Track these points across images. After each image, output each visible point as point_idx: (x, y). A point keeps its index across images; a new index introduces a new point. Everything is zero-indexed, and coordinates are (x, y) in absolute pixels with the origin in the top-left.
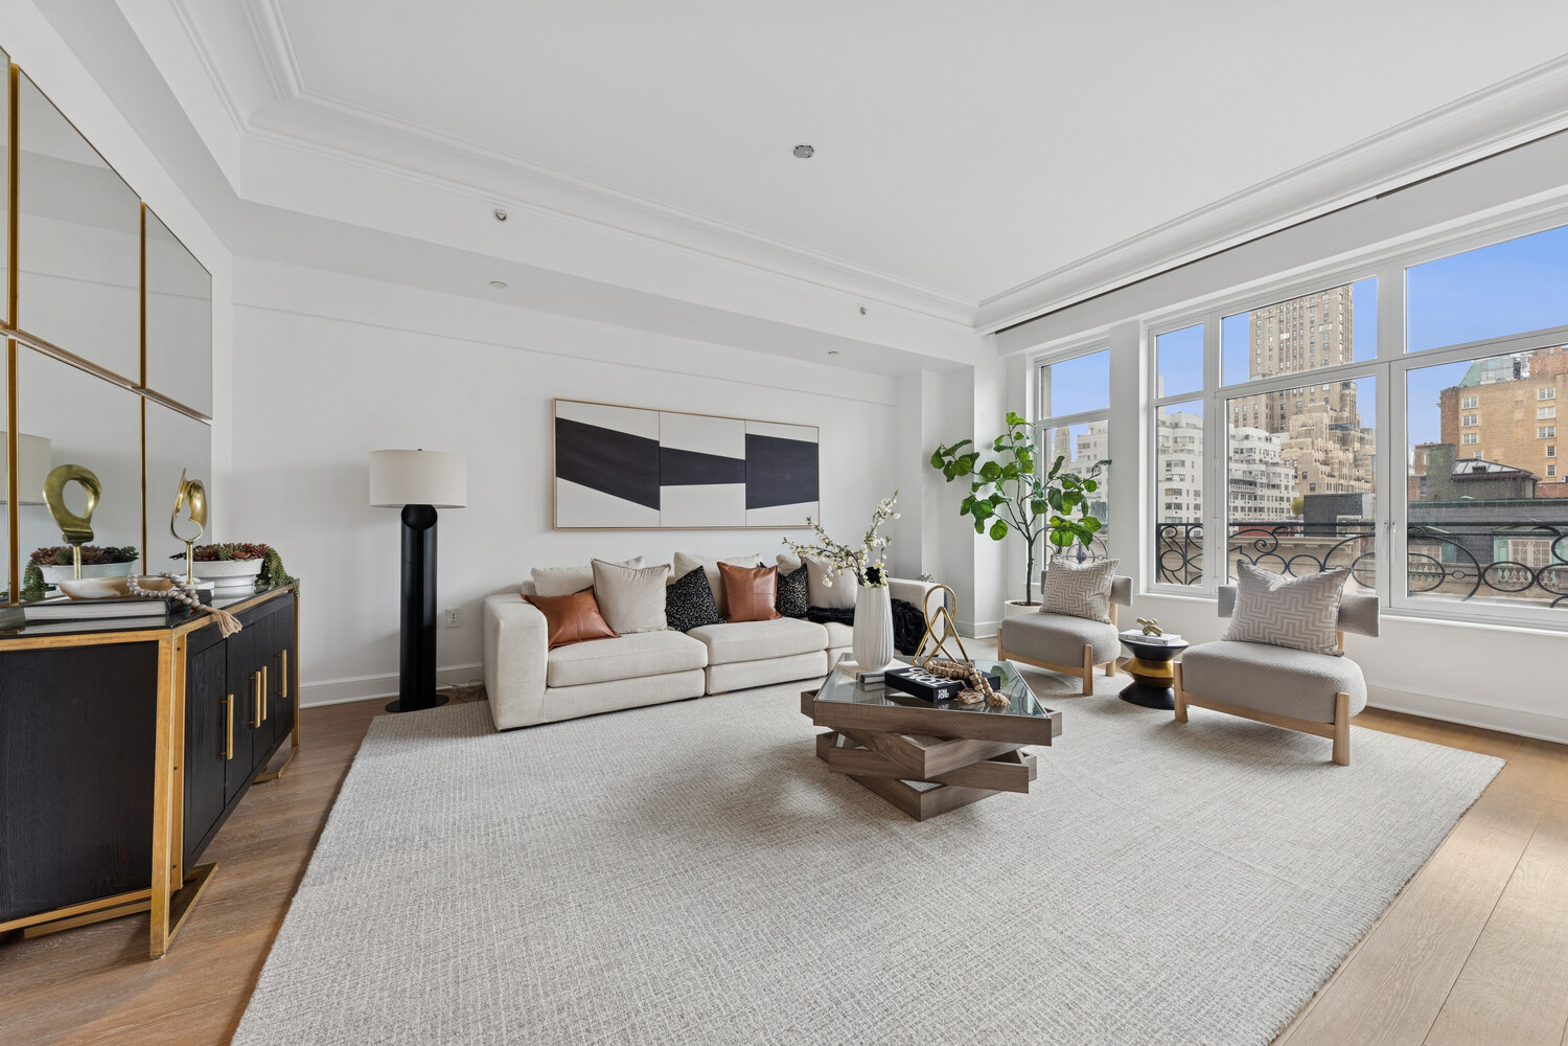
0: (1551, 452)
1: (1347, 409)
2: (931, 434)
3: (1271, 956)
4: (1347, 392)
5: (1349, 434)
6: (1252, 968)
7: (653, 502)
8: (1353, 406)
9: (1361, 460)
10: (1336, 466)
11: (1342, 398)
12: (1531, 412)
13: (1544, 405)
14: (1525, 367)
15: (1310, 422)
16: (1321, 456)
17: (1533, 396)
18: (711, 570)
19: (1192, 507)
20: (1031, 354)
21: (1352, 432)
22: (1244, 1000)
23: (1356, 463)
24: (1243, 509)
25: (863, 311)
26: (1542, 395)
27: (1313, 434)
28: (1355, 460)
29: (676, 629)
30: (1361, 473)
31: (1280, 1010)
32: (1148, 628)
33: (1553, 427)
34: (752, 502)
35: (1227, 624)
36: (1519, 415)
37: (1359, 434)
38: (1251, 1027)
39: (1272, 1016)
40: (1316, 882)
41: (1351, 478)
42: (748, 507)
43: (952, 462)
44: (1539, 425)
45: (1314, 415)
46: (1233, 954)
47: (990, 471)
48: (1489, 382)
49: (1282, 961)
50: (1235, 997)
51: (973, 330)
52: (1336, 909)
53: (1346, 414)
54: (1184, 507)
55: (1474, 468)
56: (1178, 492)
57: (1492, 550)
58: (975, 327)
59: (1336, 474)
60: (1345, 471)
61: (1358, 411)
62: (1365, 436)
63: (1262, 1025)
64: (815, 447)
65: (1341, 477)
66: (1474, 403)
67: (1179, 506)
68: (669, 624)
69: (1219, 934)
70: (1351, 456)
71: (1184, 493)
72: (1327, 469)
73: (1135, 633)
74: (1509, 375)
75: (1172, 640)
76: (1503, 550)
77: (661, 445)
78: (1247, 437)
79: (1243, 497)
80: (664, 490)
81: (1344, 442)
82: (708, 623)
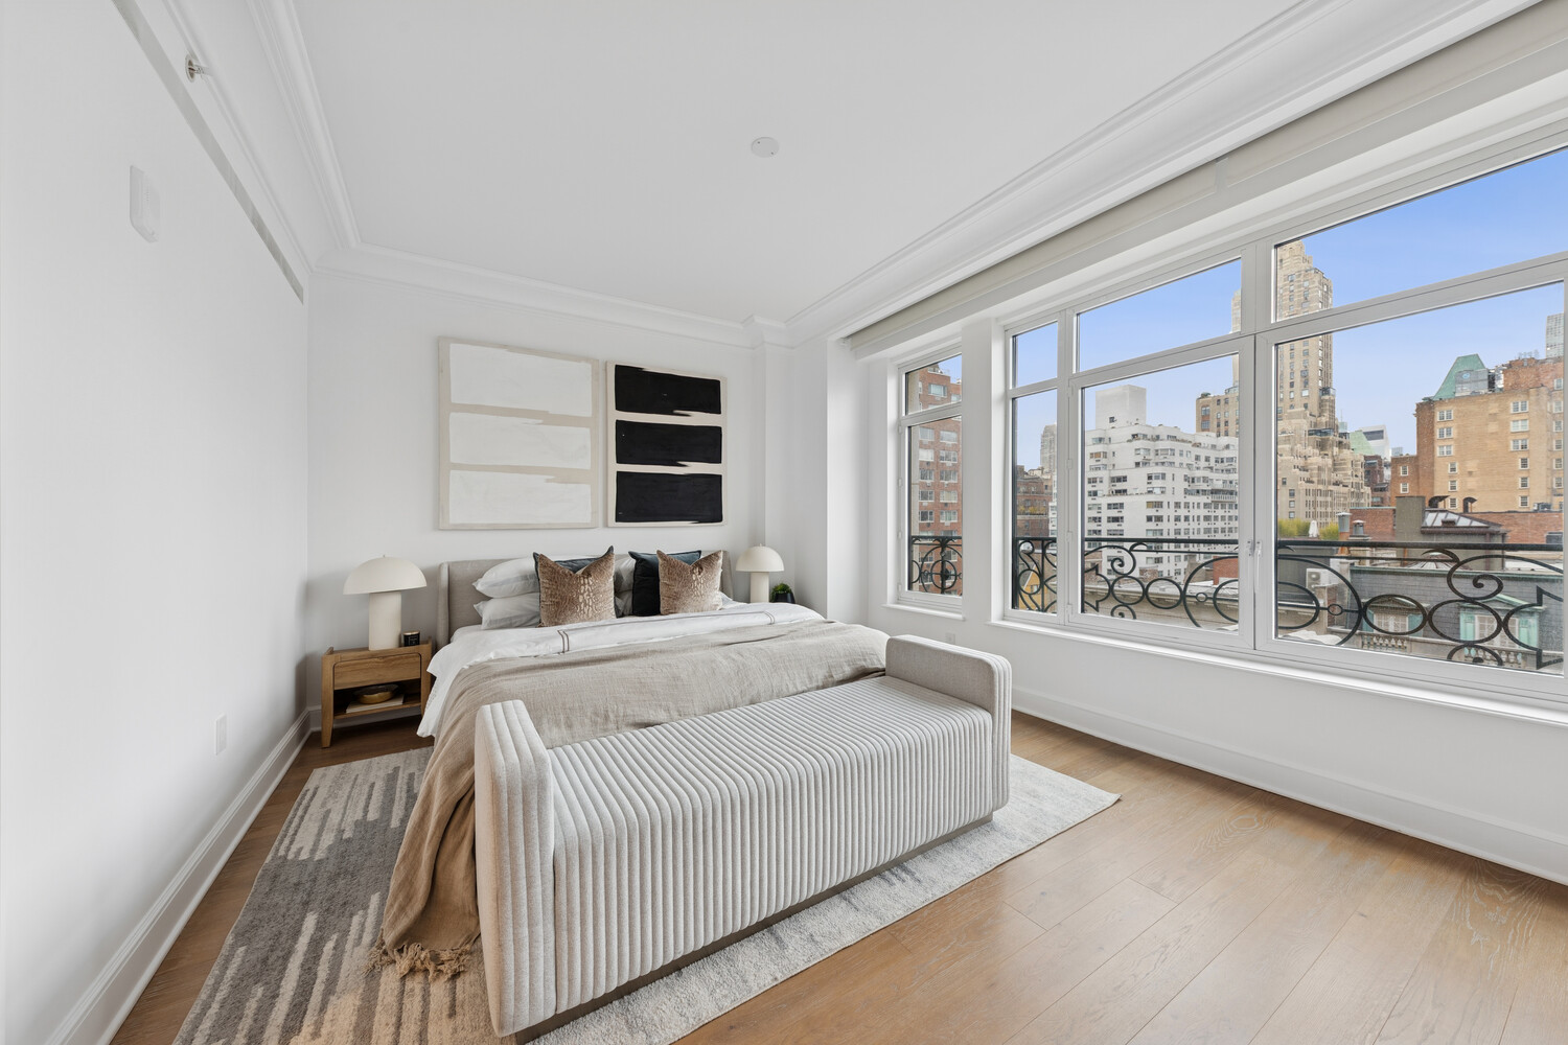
0: (1524, 463)
1: (1326, 414)
4: (1327, 397)
5: (1328, 439)
8: (1332, 411)
9: (1340, 464)
10: (1316, 472)
11: (1321, 404)
12: (1505, 425)
13: (1517, 418)
14: (1499, 378)
15: (1290, 428)
16: (1300, 462)
17: (1506, 409)
19: (1172, 519)
21: (1331, 437)
23: (1336, 467)
24: (1223, 518)
26: (1516, 409)
27: (1292, 441)
28: (1334, 464)
30: (1339, 477)
33: (1526, 440)
36: (1493, 427)
37: (1338, 439)
41: (1329, 483)
44: (1513, 438)
45: (1293, 421)
48: (1464, 394)
53: (1324, 419)
54: (1165, 519)
55: (1443, 522)
56: (1159, 505)
57: (1459, 623)
59: (1315, 479)
60: (1324, 476)
61: (1337, 415)
62: (1343, 440)
65: (1319, 482)
66: (1449, 416)
67: (1159, 519)
70: (1330, 461)
71: (1165, 505)
72: (1306, 475)
74: (1484, 389)
76: (1470, 625)
79: (1223, 507)
81: (1322, 446)
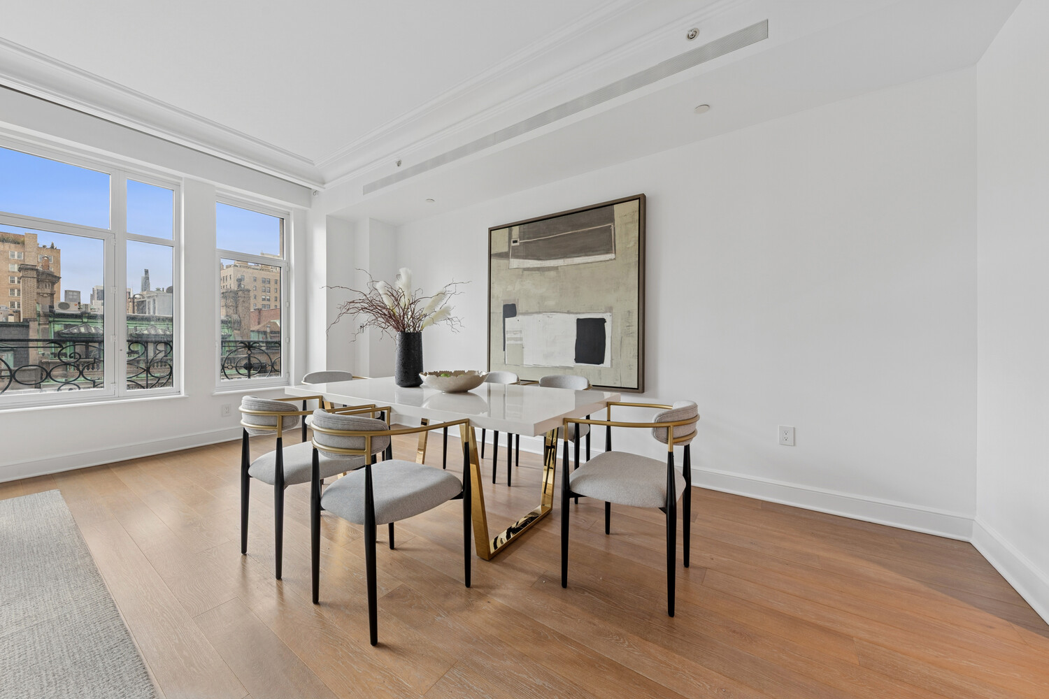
3: (93, 659)
6: (94, 674)
22: (115, 688)
31: (136, 670)
38: (138, 691)
39: (138, 676)
40: (55, 609)
46: (72, 682)
49: (102, 653)
50: (109, 693)
52: (88, 609)
63: (141, 684)
69: (46, 685)
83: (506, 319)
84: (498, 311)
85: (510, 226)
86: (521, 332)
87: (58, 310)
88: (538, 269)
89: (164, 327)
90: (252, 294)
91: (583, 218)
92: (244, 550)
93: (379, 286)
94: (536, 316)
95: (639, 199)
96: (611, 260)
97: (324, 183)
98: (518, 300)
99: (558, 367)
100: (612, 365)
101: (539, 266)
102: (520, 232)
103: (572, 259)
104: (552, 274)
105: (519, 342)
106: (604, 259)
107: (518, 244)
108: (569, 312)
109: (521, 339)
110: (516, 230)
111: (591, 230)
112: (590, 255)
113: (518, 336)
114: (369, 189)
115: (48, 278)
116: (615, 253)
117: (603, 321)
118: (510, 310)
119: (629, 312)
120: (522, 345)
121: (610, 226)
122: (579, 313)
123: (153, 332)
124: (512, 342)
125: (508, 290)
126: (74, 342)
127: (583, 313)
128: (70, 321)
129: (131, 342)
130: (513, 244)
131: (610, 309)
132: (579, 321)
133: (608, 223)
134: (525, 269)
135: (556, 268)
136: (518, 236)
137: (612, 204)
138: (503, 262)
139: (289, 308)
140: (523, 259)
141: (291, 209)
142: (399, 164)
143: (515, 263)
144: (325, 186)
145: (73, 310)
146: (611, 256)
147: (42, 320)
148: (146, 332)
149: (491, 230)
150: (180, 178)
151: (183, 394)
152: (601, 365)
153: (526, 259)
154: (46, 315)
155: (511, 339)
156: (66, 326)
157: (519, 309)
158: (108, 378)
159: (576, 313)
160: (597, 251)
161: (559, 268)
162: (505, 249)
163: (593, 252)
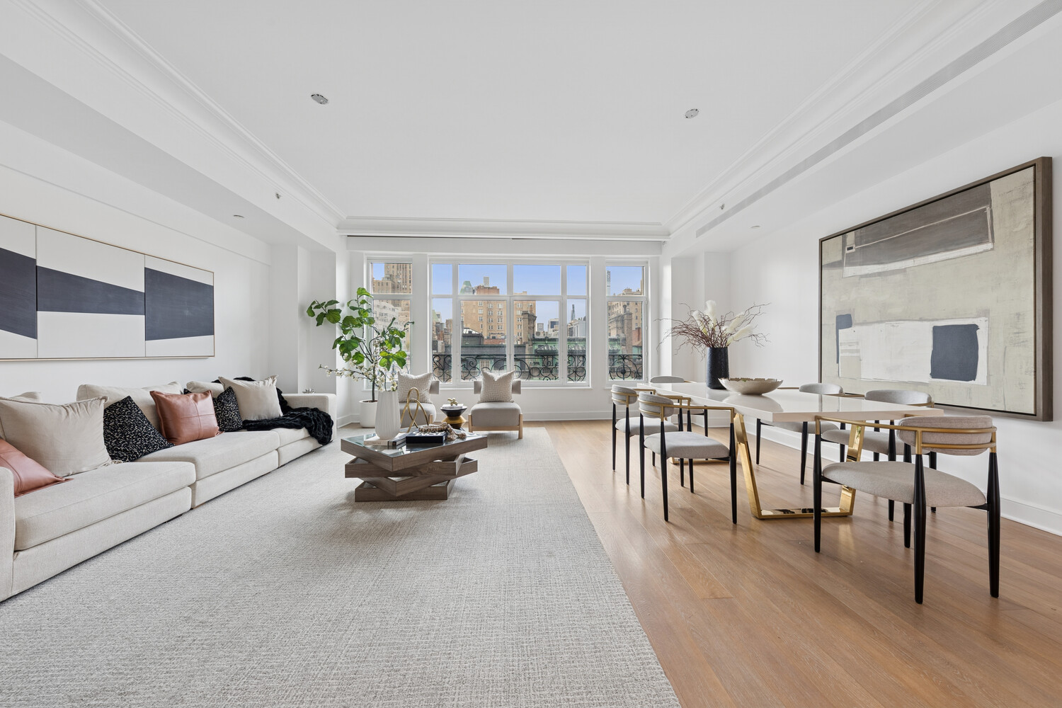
2: (303, 291)
7: (31, 331)
18: (142, 398)
20: (366, 254)
25: (278, 196)
29: (125, 461)
32: (453, 402)
34: (151, 334)
35: (478, 397)
42: (148, 337)
43: (325, 314)
47: (348, 321)
51: (336, 230)
58: (337, 228)
64: (212, 287)
68: (113, 457)
73: (447, 406)
75: (460, 405)
77: (38, 264)
78: (384, 307)
80: (41, 315)
82: (161, 448)
83: (840, 331)
84: (830, 322)
85: (844, 233)
86: (857, 343)
87: (536, 337)
88: (879, 274)
89: (582, 345)
90: (634, 316)
91: (940, 207)
92: (614, 469)
93: (694, 314)
94: (876, 325)
95: (1035, 165)
96: (987, 251)
97: (669, 235)
98: (854, 309)
99: (906, 383)
100: (989, 382)
101: (880, 270)
102: (856, 237)
103: (926, 257)
104: (898, 277)
105: (855, 355)
106: (975, 252)
107: (853, 250)
108: (921, 320)
109: (858, 351)
110: (851, 236)
111: (954, 220)
112: (952, 250)
113: (854, 347)
114: (701, 232)
115: (531, 317)
116: (993, 241)
117: (975, 327)
118: (845, 321)
119: (1018, 315)
120: (859, 357)
121: (985, 209)
122: (937, 320)
123: (577, 349)
124: (847, 354)
125: (841, 300)
126: (547, 356)
127: (943, 319)
128: (541, 343)
129: (569, 356)
130: (847, 252)
131: (985, 313)
132: (935, 328)
133: (981, 206)
134: (862, 276)
135: (903, 271)
136: (853, 242)
137: (987, 181)
138: (836, 272)
139: (647, 330)
140: (860, 265)
141: (648, 258)
142: (722, 207)
143: (850, 271)
144: (670, 236)
145: (542, 336)
146: (989, 246)
147: (530, 343)
148: (573, 349)
149: (822, 241)
150: (589, 258)
151: (590, 387)
152: (972, 382)
153: (863, 265)
154: (532, 340)
155: (843, 351)
156: (540, 346)
157: (855, 319)
158: (559, 375)
159: (933, 320)
160: (963, 243)
161: (908, 270)
162: (839, 258)
163: (957, 244)
